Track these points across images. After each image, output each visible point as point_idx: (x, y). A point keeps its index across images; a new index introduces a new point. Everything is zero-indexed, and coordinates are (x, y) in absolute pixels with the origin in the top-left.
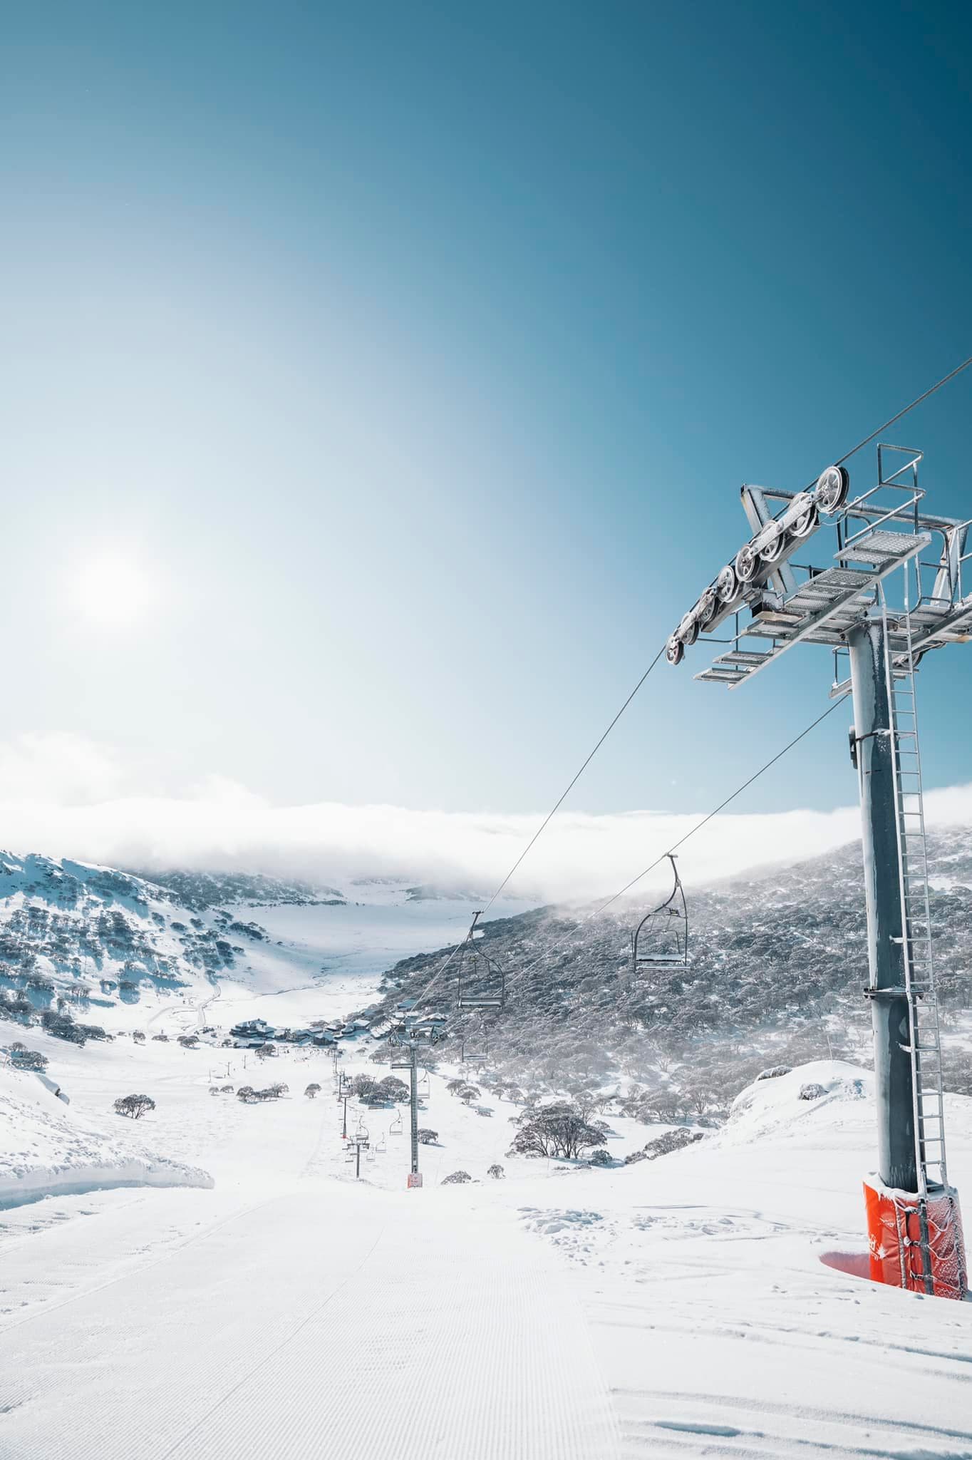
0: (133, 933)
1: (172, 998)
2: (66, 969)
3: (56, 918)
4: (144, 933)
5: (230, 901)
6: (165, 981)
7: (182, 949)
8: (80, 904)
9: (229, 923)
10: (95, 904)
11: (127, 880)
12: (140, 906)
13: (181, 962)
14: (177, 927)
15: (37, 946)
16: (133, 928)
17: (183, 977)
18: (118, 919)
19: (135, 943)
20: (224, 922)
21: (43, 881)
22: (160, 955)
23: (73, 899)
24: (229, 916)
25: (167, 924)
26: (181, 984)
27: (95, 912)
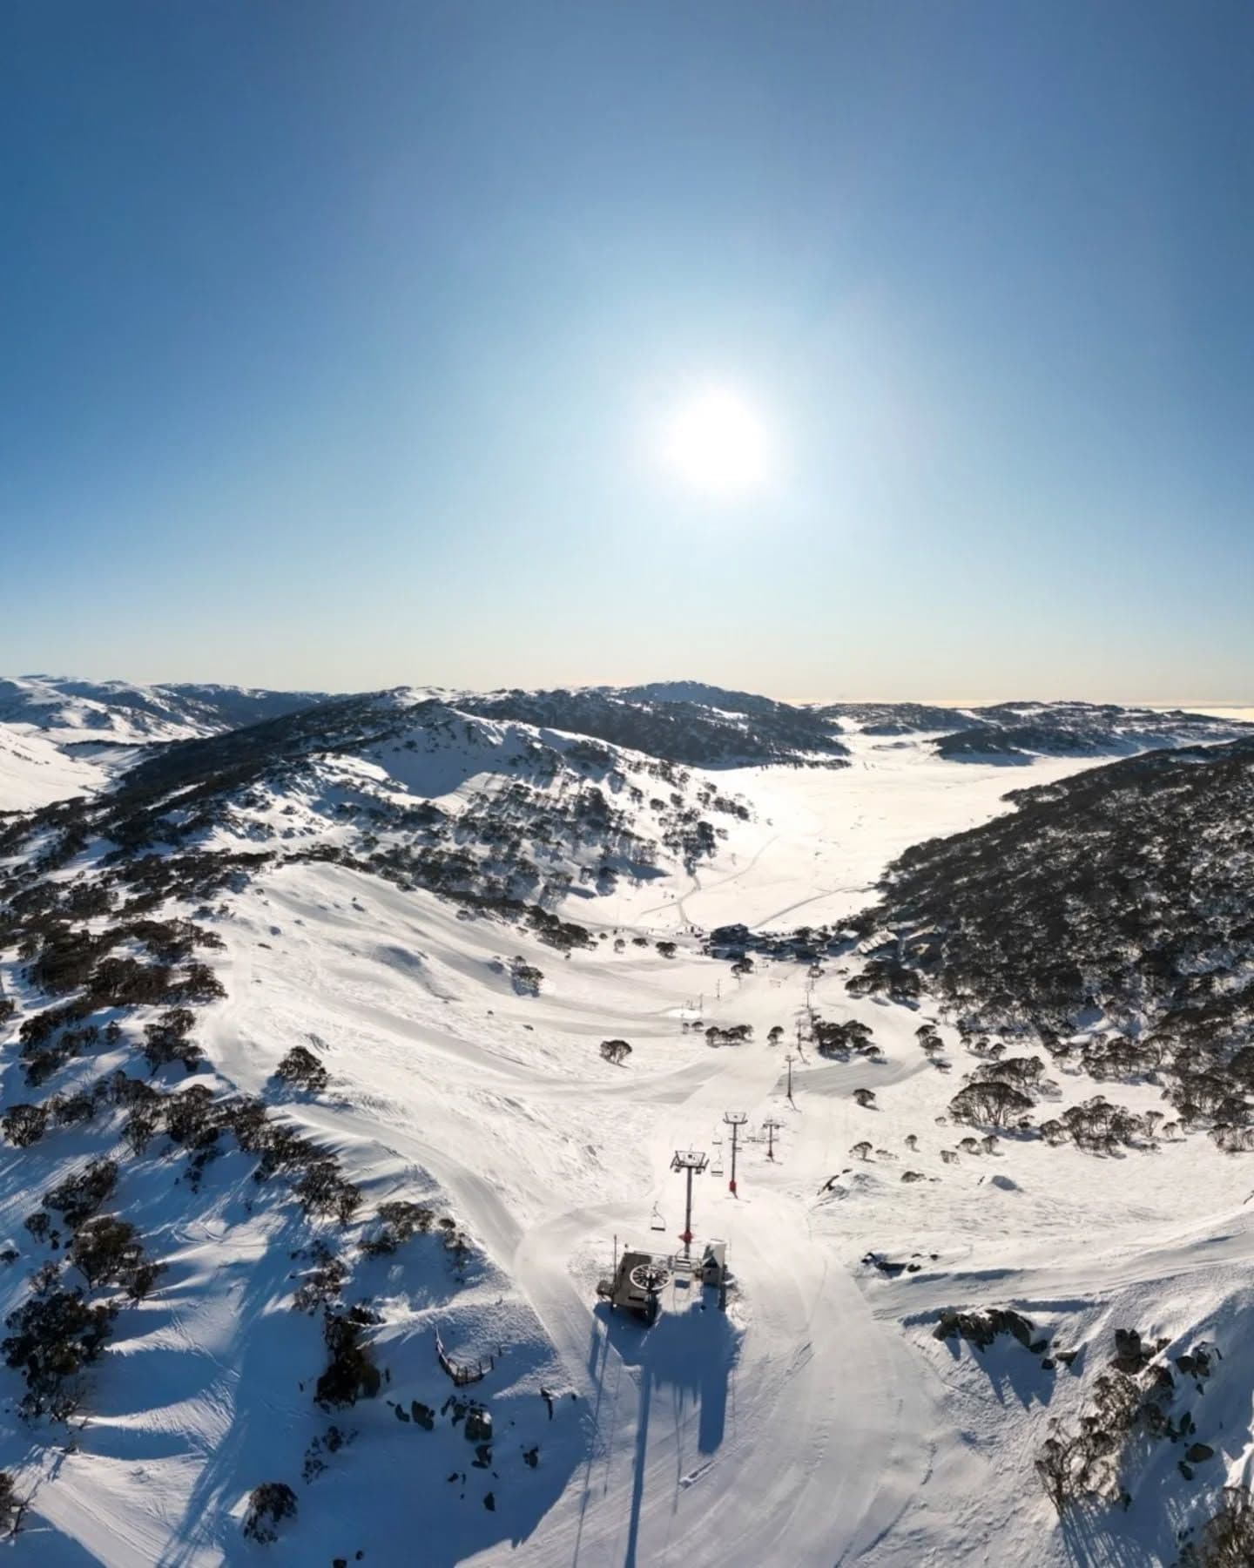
0: (613, 812)
1: (651, 890)
2: (546, 853)
3: (538, 795)
4: (622, 812)
5: (716, 759)
6: (644, 871)
7: (661, 831)
8: (558, 781)
9: (713, 797)
10: (572, 778)
11: (606, 750)
12: (618, 781)
13: (660, 847)
14: (656, 804)
15: (522, 828)
16: (612, 807)
17: (661, 864)
18: (597, 796)
19: (613, 824)
20: (708, 795)
21: (525, 754)
22: (640, 839)
23: (553, 773)
24: (713, 788)
25: (646, 802)
26: (661, 874)
27: (574, 789)
